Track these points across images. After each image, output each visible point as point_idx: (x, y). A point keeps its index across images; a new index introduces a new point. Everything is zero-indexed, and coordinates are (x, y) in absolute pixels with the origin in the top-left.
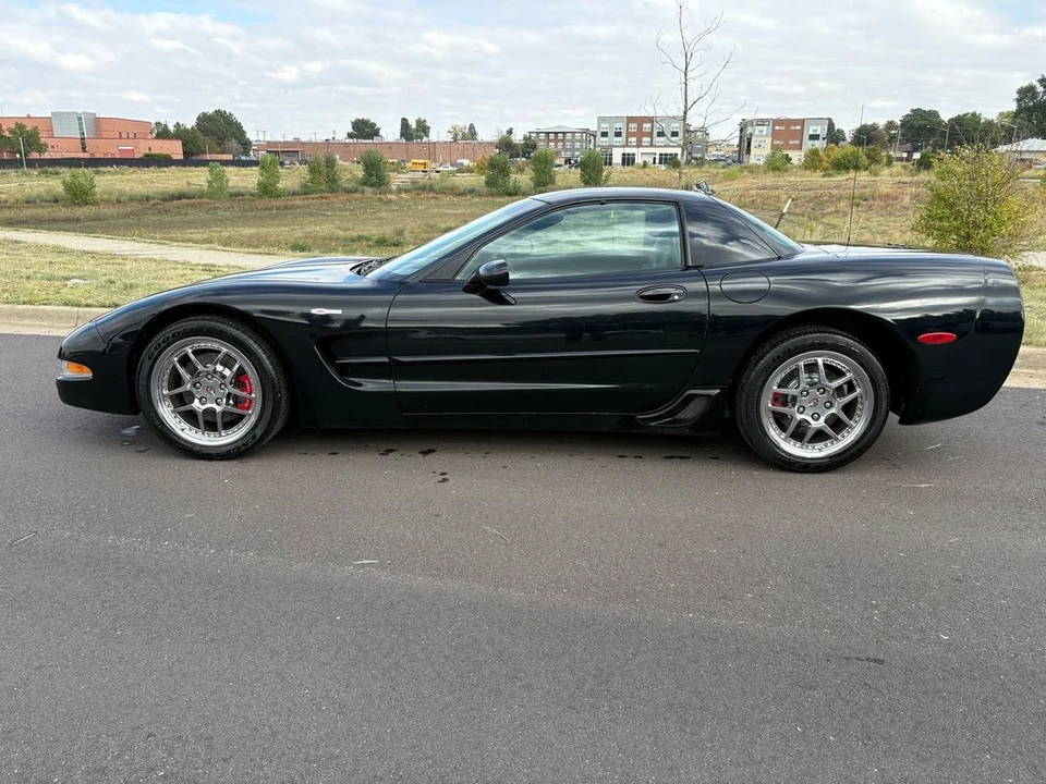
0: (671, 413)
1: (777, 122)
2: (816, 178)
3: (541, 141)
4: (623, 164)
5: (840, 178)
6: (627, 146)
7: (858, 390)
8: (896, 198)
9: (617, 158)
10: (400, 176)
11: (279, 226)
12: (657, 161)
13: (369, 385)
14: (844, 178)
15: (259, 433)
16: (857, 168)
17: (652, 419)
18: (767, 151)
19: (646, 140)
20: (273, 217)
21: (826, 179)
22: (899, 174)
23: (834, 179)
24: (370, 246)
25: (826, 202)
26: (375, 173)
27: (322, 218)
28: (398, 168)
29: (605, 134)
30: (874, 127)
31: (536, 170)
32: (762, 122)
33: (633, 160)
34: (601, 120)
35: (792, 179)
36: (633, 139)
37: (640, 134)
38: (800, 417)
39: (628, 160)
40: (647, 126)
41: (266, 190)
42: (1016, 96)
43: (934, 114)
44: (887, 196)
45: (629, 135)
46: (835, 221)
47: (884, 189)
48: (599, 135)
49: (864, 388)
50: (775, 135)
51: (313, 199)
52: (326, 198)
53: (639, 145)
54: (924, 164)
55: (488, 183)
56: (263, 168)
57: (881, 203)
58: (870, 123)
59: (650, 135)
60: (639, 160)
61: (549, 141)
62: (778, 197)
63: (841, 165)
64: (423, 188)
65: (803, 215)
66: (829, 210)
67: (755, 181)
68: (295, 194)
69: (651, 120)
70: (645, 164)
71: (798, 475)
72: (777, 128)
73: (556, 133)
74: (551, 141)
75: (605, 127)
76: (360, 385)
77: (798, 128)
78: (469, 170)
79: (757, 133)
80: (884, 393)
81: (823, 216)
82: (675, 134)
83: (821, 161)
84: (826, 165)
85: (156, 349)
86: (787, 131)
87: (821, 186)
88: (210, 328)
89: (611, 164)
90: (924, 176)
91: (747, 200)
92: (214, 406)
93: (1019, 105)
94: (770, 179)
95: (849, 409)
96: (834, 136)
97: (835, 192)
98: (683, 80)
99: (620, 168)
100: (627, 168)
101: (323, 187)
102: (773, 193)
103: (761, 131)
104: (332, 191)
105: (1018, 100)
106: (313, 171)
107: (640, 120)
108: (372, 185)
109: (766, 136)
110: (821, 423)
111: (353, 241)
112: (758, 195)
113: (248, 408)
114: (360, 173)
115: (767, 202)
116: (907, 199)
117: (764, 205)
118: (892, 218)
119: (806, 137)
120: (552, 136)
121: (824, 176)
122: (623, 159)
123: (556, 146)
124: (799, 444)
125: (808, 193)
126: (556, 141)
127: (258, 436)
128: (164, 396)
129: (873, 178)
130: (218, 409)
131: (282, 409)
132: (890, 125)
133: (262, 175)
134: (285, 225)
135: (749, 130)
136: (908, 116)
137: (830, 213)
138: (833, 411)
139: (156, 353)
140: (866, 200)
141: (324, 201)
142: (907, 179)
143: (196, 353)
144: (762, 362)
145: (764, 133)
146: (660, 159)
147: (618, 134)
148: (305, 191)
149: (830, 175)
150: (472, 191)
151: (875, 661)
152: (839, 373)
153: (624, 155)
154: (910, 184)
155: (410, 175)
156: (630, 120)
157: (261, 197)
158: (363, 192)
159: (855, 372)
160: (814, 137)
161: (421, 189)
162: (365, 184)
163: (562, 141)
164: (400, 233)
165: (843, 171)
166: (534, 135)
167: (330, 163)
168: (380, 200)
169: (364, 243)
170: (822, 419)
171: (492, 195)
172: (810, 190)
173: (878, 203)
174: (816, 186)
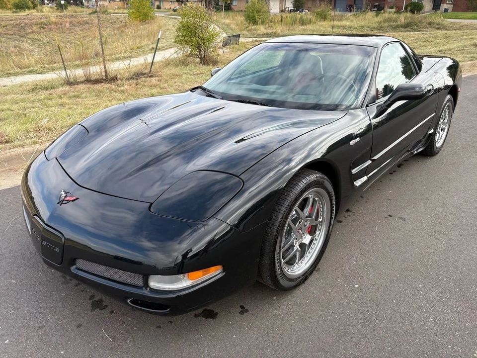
2: (9, 13)
5: (23, 14)
8: (61, 24)
14: (26, 14)
16: (28, 8)
21: (15, 14)
22: (53, 12)
23: (20, 14)
25: (25, 27)
44: (55, 23)
46: (36, 37)
47: (53, 19)
57: (55, 27)
63: (20, 7)
65: (15, 35)
66: (28, 31)
81: (27, 34)
83: (6, 4)
84: (9, 6)
87: (16, 18)
90: (65, 12)
97: (26, 21)
116: (68, 25)
121: (13, 13)
125: (11, 22)
129: (42, 14)
137: (30, 33)
140: (46, 25)
142: (61, 14)
149: (16, 12)
154: (66, 16)
165: (22, 10)
172: (11, 20)
173: (52, 26)
174: (14, 18)
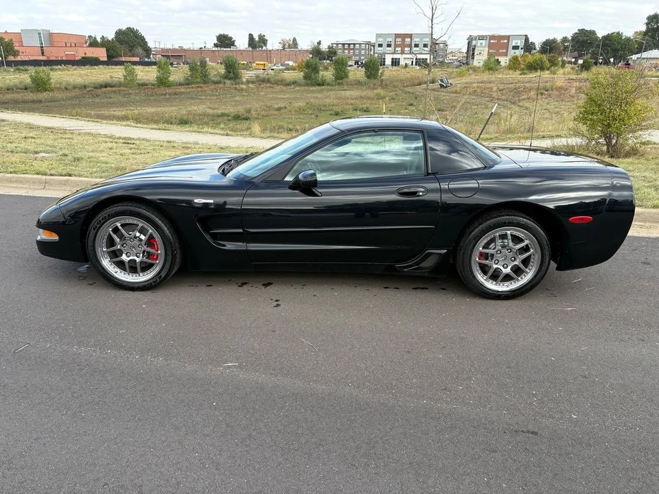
0: (416, 264)
1: (492, 37)
2: (516, 75)
3: (340, 49)
4: (392, 65)
5: (531, 75)
6: (395, 53)
7: (532, 250)
8: (566, 89)
9: (388, 62)
10: (248, 72)
11: (171, 106)
12: (414, 63)
13: (230, 246)
14: (534, 76)
15: (163, 275)
16: (542, 69)
17: (406, 266)
18: (485, 57)
19: (407, 49)
20: (167, 100)
21: (523, 76)
22: (569, 73)
23: (528, 76)
24: (229, 120)
25: (522, 91)
26: (232, 70)
27: (198, 101)
28: (247, 67)
29: (380, 45)
30: (554, 41)
31: (336, 69)
32: (481, 38)
33: (399, 62)
34: (378, 36)
35: (500, 76)
36: (399, 49)
37: (403, 46)
38: (495, 266)
39: (395, 62)
40: (408, 40)
41: (162, 82)
42: (646, 21)
43: (593, 33)
44: (561, 88)
45: (396, 46)
46: (527, 105)
47: (559, 83)
48: (377, 46)
49: (535, 249)
50: (490, 46)
51: (192, 88)
52: (201, 87)
53: (403, 52)
54: (585, 67)
55: (305, 77)
56: (159, 67)
57: (557, 93)
58: (551, 38)
59: (410, 46)
60: (402, 63)
61: (344, 49)
62: (491, 88)
63: (532, 67)
64: (263, 81)
65: (507, 101)
66: (523, 97)
67: (476, 77)
68: (180, 84)
69: (410, 36)
70: (406, 66)
71: (493, 302)
72: (492, 41)
73: (349, 44)
74: (346, 49)
75: (381, 40)
76: (224, 246)
77: (506, 41)
78: (293, 68)
79: (479, 45)
80: (547, 253)
81: (519, 101)
82: (425, 46)
83: (519, 64)
84: (522, 67)
85: (98, 224)
86: (498, 43)
87: (519, 81)
88: (132, 211)
89: (384, 65)
90: (584, 75)
91: (471, 90)
92: (135, 258)
93: (648, 28)
94: (486, 76)
95: (526, 262)
96: (528, 47)
97: (527, 85)
98: (431, 25)
99: (390, 67)
100: (395, 68)
101: (198, 80)
102: (487, 85)
103: (481, 44)
104: (205, 82)
105: (647, 24)
106: (191, 69)
107: (404, 36)
108: (230, 79)
109: (485, 47)
110: (508, 270)
111: (218, 116)
112: (478, 87)
113: (156, 259)
114: (223, 71)
115: (485, 91)
116: (573, 90)
117: (482, 93)
118: (564, 103)
119: (510, 47)
120: (346, 46)
121: (521, 74)
122: (392, 62)
123: (349, 53)
124: (494, 283)
125: (510, 86)
126: (349, 49)
127: (163, 277)
128: (104, 252)
129: (552, 76)
130: (138, 260)
131: (177, 260)
132: (565, 39)
133: (159, 72)
134: (175, 106)
135: (474, 43)
136: (576, 33)
137: (524, 99)
138: (516, 263)
139: (98, 226)
140: (547, 90)
141: (200, 89)
142: (574, 77)
143: (122, 225)
144: (473, 233)
145: (484, 45)
146: (416, 62)
147: (389, 46)
148: (187, 83)
149: (524, 74)
150: (294, 83)
151: (533, 433)
152: (520, 240)
153: (392, 59)
154: (576, 80)
155: (255, 72)
156: (397, 36)
157: (159, 86)
158: (225, 83)
159: (530, 240)
160: (516, 48)
161: (261, 81)
162: (226, 78)
163: (353, 49)
164: (249, 111)
165: (533, 71)
166: (335, 45)
167: (203, 64)
168: (236, 88)
169: (226, 118)
170: (509, 268)
171: (307, 85)
172: (512, 83)
173: (555, 92)
174: (516, 81)
